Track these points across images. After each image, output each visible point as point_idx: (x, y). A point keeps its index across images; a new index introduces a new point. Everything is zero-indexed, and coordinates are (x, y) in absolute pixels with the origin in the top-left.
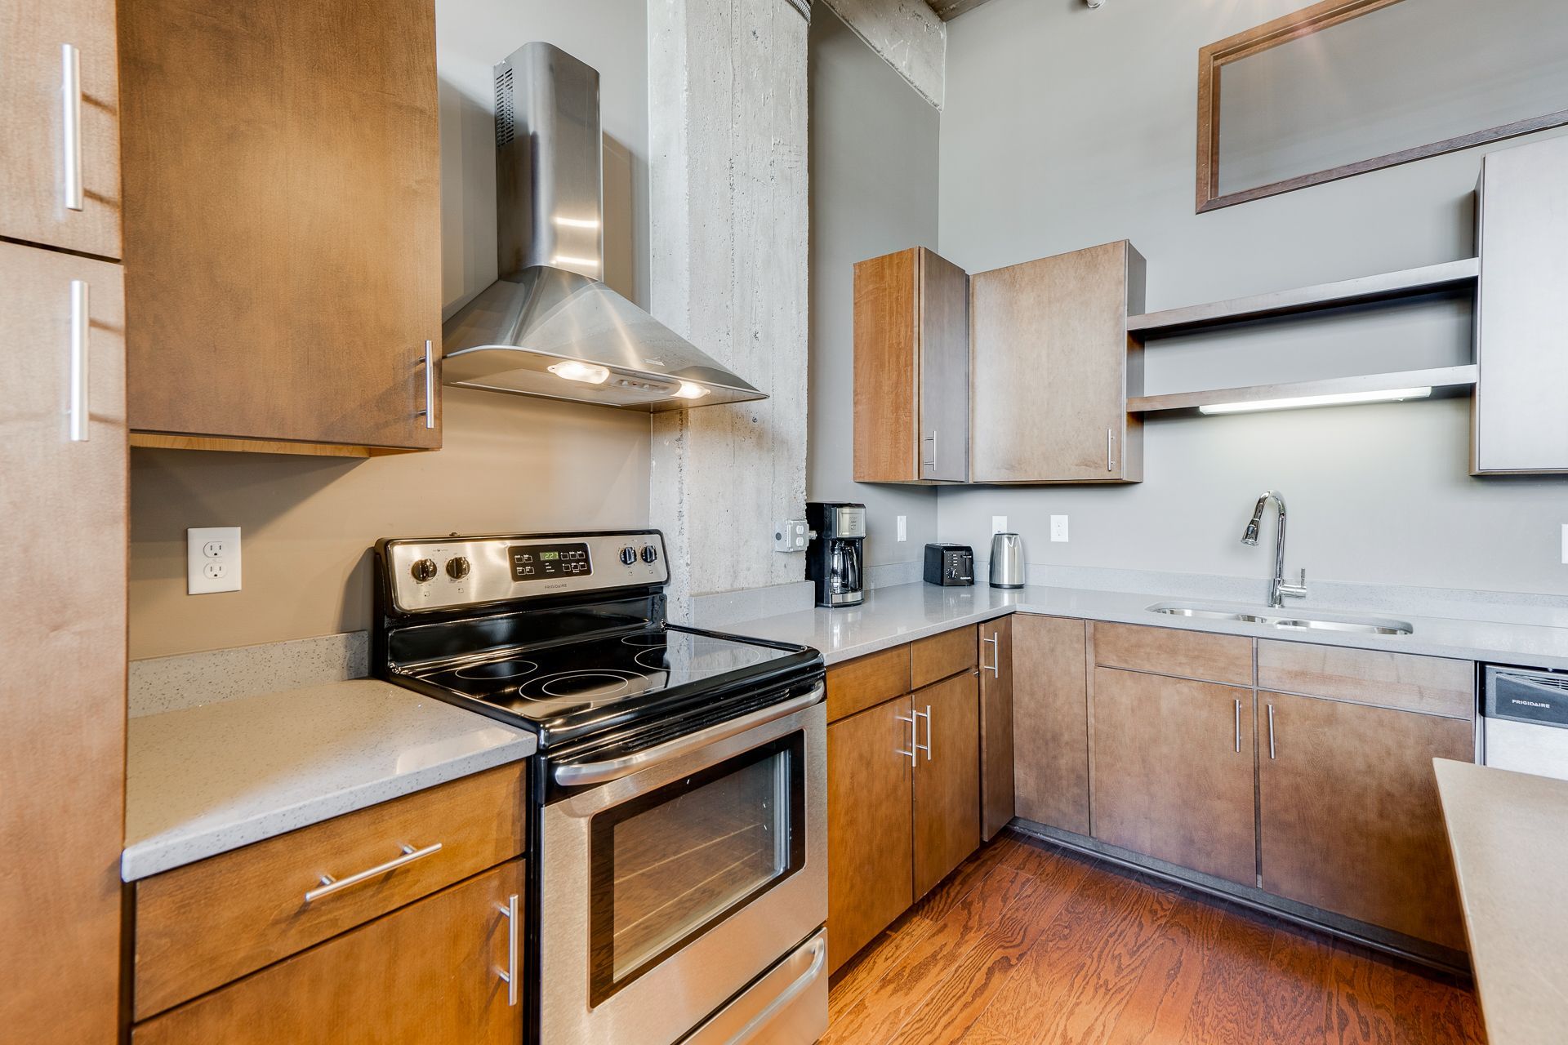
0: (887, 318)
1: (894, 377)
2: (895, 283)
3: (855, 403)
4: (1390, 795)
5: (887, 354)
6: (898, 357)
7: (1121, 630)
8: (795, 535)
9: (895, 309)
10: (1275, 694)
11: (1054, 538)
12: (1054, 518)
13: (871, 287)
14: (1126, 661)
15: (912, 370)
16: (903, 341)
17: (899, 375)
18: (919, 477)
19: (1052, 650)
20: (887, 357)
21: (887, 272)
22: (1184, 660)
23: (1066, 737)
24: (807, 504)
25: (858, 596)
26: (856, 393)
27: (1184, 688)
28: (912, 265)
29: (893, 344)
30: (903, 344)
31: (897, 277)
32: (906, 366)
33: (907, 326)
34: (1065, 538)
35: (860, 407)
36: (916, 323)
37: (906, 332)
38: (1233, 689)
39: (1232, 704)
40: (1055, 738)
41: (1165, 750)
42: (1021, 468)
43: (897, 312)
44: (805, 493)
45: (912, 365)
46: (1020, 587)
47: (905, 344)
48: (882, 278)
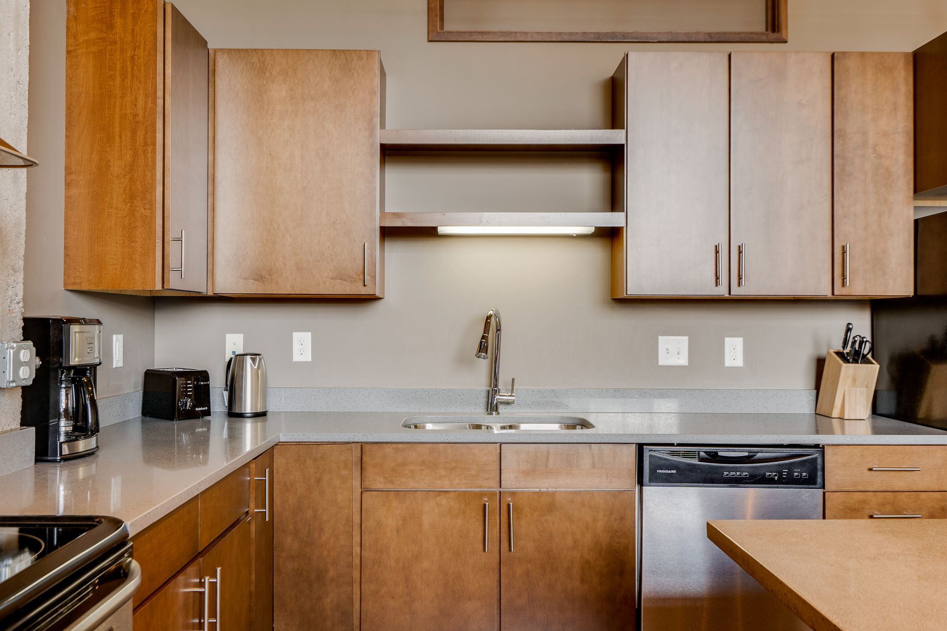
0: (118, 80)
1: (128, 157)
2: (129, 38)
3: (68, 185)
4: (588, 562)
5: (117, 125)
6: (134, 132)
7: (388, 450)
8: (18, 364)
9: (129, 70)
10: (513, 494)
11: (297, 357)
12: (297, 336)
13: (93, 35)
14: (392, 482)
15: (154, 151)
16: (141, 113)
17: (135, 155)
18: (163, 287)
19: (319, 481)
20: (117, 130)
21: (118, 21)
22: (442, 472)
23: (332, 573)
24: (25, 320)
25: (92, 443)
26: (68, 171)
27: (443, 500)
28: (155, 21)
29: (126, 114)
30: (140, 118)
31: (133, 31)
32: (146, 144)
33: (146, 96)
34: (308, 357)
35: (74, 191)
36: (160, 93)
37: (146, 102)
38: (482, 494)
39: (481, 508)
40: (320, 577)
41: (426, 564)
42: (272, 280)
43: (132, 75)
44: (21, 305)
45: (154, 144)
46: (263, 414)
47: (144, 117)
48: (111, 27)
